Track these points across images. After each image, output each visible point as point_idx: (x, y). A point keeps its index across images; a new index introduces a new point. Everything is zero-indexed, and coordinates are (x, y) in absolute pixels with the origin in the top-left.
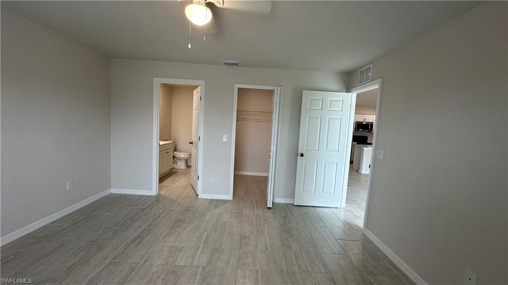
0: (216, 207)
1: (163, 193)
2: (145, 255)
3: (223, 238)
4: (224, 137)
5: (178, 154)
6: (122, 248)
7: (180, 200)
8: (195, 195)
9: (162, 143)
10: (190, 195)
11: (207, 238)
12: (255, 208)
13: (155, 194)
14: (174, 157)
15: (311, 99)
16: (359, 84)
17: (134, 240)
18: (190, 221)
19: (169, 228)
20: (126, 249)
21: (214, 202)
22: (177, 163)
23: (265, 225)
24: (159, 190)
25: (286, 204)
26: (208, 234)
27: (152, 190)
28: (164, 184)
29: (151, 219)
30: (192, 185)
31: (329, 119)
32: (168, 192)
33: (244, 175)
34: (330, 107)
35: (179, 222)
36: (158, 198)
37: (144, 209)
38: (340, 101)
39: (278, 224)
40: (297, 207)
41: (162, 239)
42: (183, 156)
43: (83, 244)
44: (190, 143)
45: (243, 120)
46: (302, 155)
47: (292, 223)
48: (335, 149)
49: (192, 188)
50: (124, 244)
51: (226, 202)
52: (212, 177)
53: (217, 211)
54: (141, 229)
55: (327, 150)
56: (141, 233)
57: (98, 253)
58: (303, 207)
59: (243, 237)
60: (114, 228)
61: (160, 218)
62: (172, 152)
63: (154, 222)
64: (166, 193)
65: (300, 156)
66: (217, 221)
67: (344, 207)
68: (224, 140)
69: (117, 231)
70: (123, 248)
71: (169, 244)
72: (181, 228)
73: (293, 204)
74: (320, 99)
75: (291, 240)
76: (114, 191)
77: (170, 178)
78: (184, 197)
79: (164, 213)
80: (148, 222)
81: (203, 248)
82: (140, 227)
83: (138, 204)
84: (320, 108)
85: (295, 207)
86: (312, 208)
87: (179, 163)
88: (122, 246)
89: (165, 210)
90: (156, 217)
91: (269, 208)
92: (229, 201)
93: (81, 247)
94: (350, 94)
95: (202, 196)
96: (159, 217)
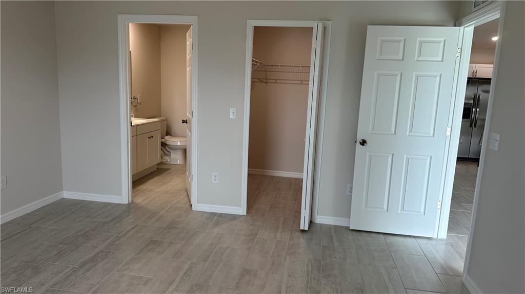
0: (217, 224)
1: (139, 200)
2: (95, 285)
3: (214, 270)
4: (231, 111)
5: (170, 140)
6: (66, 274)
7: (162, 212)
8: (188, 206)
9: (137, 121)
10: (180, 206)
11: (190, 269)
12: (280, 230)
13: (127, 203)
14: (164, 145)
15: (383, 41)
16: (474, 10)
17: (84, 264)
18: (171, 243)
19: (137, 252)
20: (70, 275)
21: (216, 217)
22: (170, 155)
23: (288, 257)
24: (133, 197)
25: (336, 227)
26: (192, 263)
27: (121, 195)
28: (144, 188)
29: (113, 238)
30: (187, 190)
31: (417, 77)
32: (148, 199)
33: (278, 177)
34: (420, 55)
35: (153, 244)
36: (131, 207)
37: (106, 223)
38: (440, 42)
39: (311, 257)
40: (355, 233)
41: (123, 266)
42: (179, 144)
43: (15, 265)
44: (184, 122)
45: (276, 83)
46: (363, 143)
47: (335, 257)
48: (429, 133)
49: (185, 194)
50: (70, 268)
51: (234, 217)
52: (213, 178)
53: (216, 230)
54: (97, 250)
55: (411, 134)
56: (95, 256)
57: (34, 277)
58: (364, 234)
59: (246, 272)
60: (61, 246)
61: (127, 236)
62: (159, 137)
63: (117, 243)
64: (144, 200)
65: (360, 143)
66: (212, 245)
67: (445, 237)
68: (231, 117)
69: (62, 251)
70: (68, 272)
71: (130, 274)
72: (154, 253)
73: (349, 227)
74: (400, 41)
75: (324, 282)
76: (67, 195)
77: (156, 178)
78: (169, 209)
79: (133, 230)
80: (109, 241)
81: (180, 282)
82: (96, 247)
83: (98, 215)
84: (400, 57)
85: (350, 233)
86: (382, 236)
87: (173, 155)
88: (66, 271)
89: (137, 225)
90: (120, 235)
91: (303, 231)
92: (240, 216)
93: (13, 268)
94: (462, 28)
95: (197, 207)
96: (125, 235)
